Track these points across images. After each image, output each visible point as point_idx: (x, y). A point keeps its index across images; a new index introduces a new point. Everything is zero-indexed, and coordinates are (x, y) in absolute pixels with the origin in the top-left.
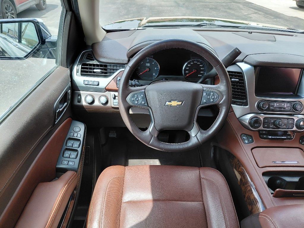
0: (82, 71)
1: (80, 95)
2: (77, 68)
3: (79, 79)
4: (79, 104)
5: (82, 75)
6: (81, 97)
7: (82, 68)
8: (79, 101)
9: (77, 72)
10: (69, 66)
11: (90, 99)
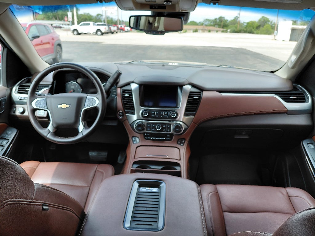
0: (19, 90)
1: (15, 108)
2: (15, 88)
3: (16, 96)
4: (13, 113)
5: (18, 93)
6: (16, 109)
7: (19, 88)
8: (14, 112)
9: (15, 91)
10: (10, 87)
11: (21, 110)
